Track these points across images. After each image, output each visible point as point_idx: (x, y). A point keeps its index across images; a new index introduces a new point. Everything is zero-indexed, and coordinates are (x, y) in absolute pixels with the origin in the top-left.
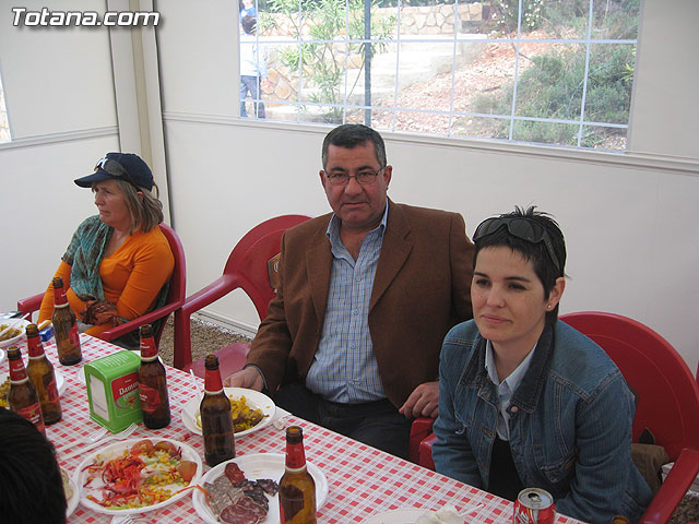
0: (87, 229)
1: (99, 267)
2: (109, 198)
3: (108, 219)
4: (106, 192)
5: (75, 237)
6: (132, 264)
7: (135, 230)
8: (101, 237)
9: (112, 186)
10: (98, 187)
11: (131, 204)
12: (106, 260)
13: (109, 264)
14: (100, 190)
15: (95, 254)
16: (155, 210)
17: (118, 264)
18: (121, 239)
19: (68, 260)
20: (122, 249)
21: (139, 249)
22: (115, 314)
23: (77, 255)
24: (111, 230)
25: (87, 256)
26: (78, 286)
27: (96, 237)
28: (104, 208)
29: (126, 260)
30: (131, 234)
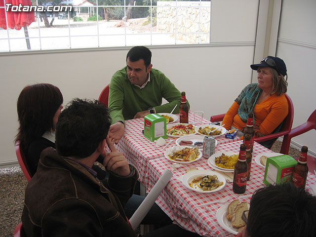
0: (250, 89)
1: (254, 107)
2: (265, 76)
3: (262, 86)
4: (264, 72)
5: (243, 91)
6: (270, 110)
7: (272, 93)
8: (256, 94)
9: (268, 70)
10: (261, 70)
11: (274, 80)
12: (257, 105)
13: (259, 107)
14: (262, 72)
15: (253, 101)
16: (284, 85)
17: (263, 108)
18: (265, 97)
19: (238, 102)
20: (265, 102)
21: (275, 103)
22: (259, 131)
23: (243, 100)
24: (261, 91)
25: (249, 101)
26: (242, 115)
27: (253, 93)
28: (262, 80)
29: (268, 107)
30: (271, 95)
